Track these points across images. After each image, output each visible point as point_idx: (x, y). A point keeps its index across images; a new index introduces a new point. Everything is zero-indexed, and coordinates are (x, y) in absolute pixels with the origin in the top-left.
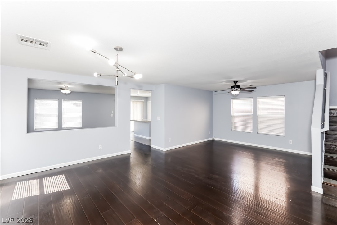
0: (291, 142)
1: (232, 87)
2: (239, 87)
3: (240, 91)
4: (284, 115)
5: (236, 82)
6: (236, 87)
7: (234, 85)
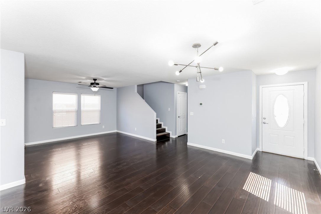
0: (103, 127)
1: (92, 84)
2: (98, 84)
3: (99, 88)
4: (100, 109)
5: (95, 80)
6: (95, 84)
7: (93, 82)
